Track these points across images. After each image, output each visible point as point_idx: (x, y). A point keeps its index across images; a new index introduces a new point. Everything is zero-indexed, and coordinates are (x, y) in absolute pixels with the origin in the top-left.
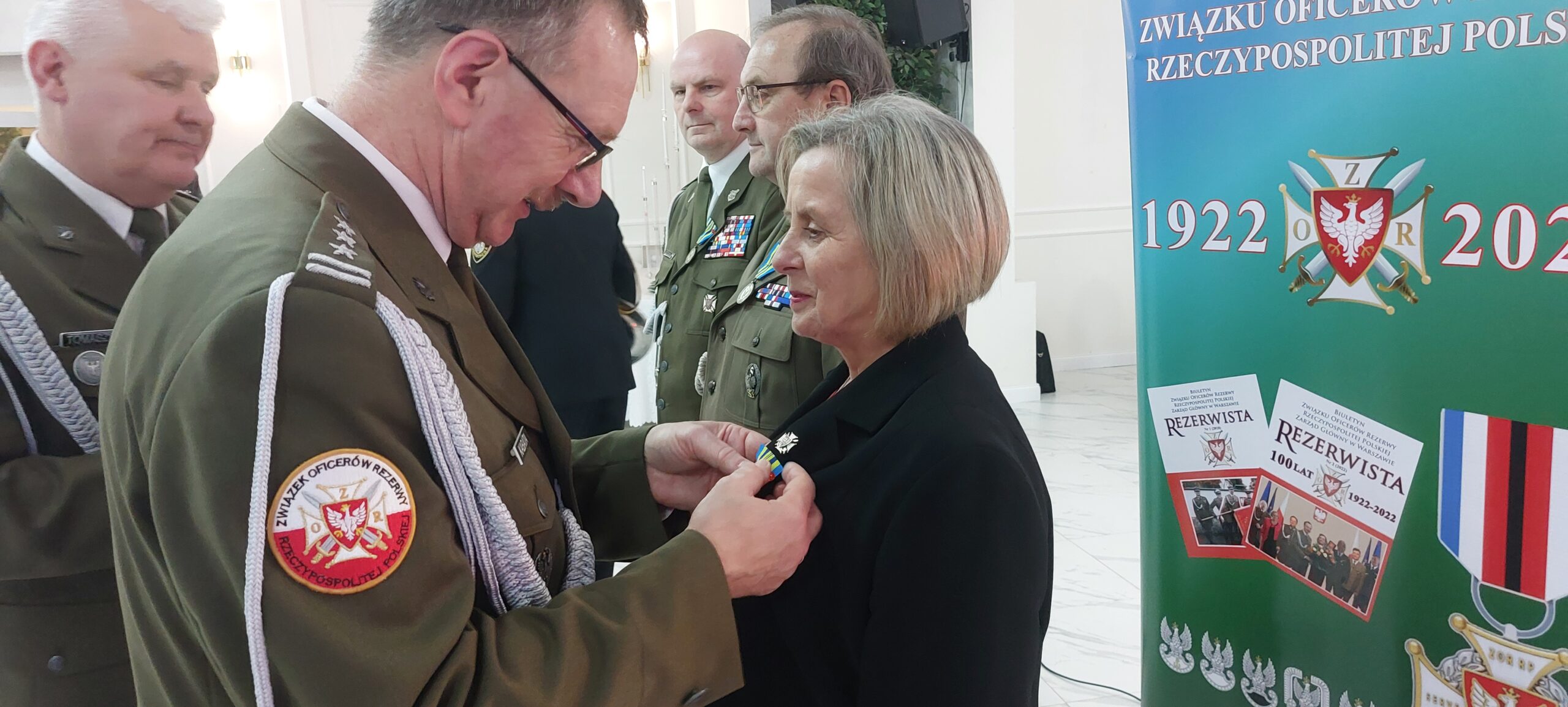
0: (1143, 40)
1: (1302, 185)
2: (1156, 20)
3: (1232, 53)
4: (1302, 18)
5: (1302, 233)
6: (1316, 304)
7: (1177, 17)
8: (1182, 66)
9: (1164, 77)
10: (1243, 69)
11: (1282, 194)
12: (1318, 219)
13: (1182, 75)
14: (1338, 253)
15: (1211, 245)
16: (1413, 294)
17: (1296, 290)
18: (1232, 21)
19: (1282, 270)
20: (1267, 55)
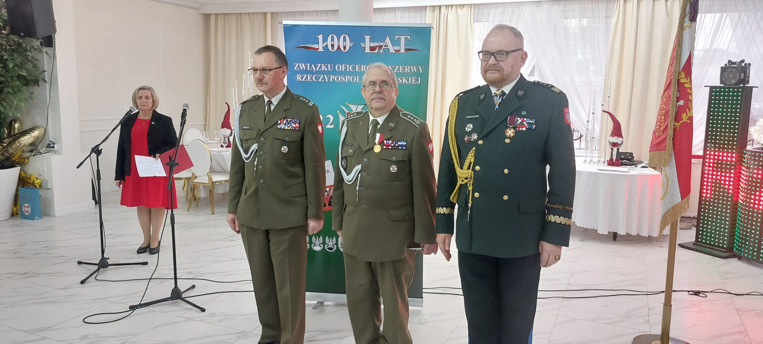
0: (295, 69)
1: (344, 112)
2: (300, 64)
3: (324, 76)
4: (343, 70)
7: (307, 65)
8: (309, 78)
9: (303, 80)
10: (327, 81)
11: (338, 113)
13: (309, 80)
18: (324, 68)
19: (339, 132)
20: (333, 78)
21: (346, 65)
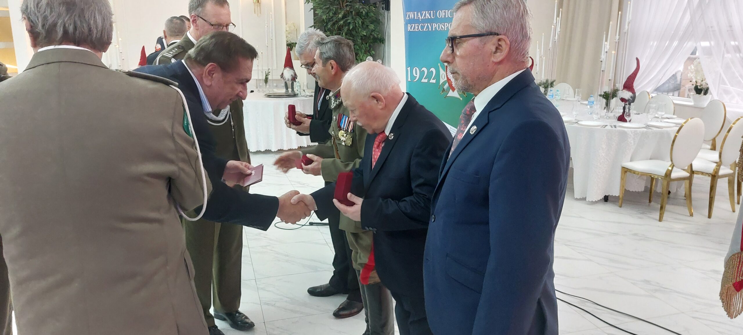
0: (407, 19)
2: (410, 13)
3: (428, 24)
4: (443, 17)
5: (443, 78)
6: (446, 97)
7: (415, 13)
8: (416, 27)
9: (412, 30)
10: (430, 30)
11: (439, 66)
12: (447, 74)
13: (416, 30)
14: (451, 83)
15: (423, 80)
16: (466, 94)
17: (442, 93)
18: (428, 17)
19: (439, 88)
20: (435, 26)
21: (445, 11)
